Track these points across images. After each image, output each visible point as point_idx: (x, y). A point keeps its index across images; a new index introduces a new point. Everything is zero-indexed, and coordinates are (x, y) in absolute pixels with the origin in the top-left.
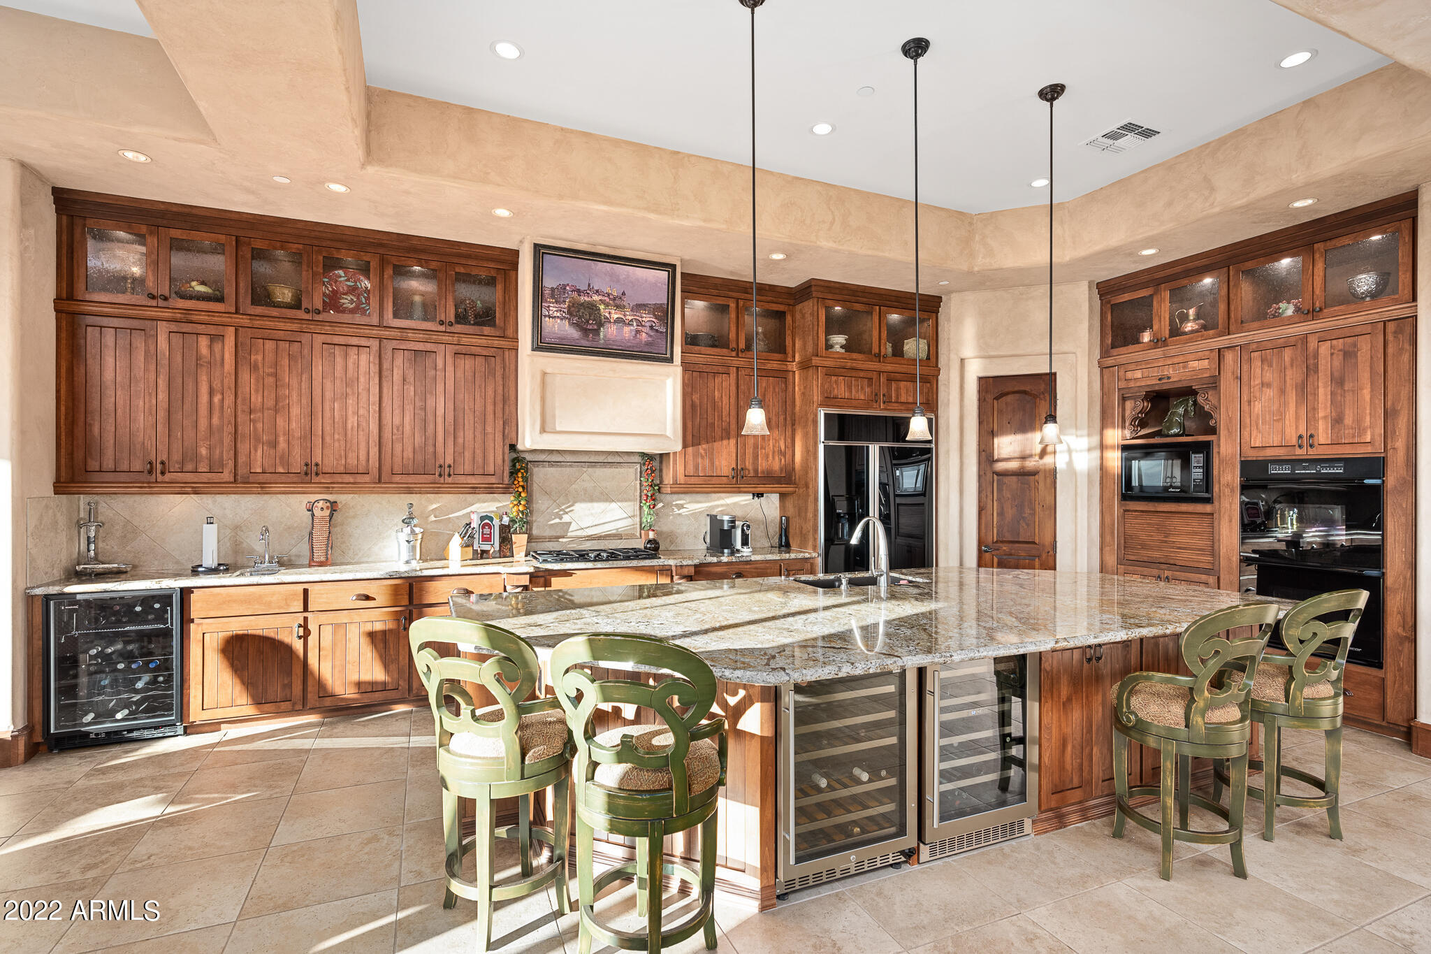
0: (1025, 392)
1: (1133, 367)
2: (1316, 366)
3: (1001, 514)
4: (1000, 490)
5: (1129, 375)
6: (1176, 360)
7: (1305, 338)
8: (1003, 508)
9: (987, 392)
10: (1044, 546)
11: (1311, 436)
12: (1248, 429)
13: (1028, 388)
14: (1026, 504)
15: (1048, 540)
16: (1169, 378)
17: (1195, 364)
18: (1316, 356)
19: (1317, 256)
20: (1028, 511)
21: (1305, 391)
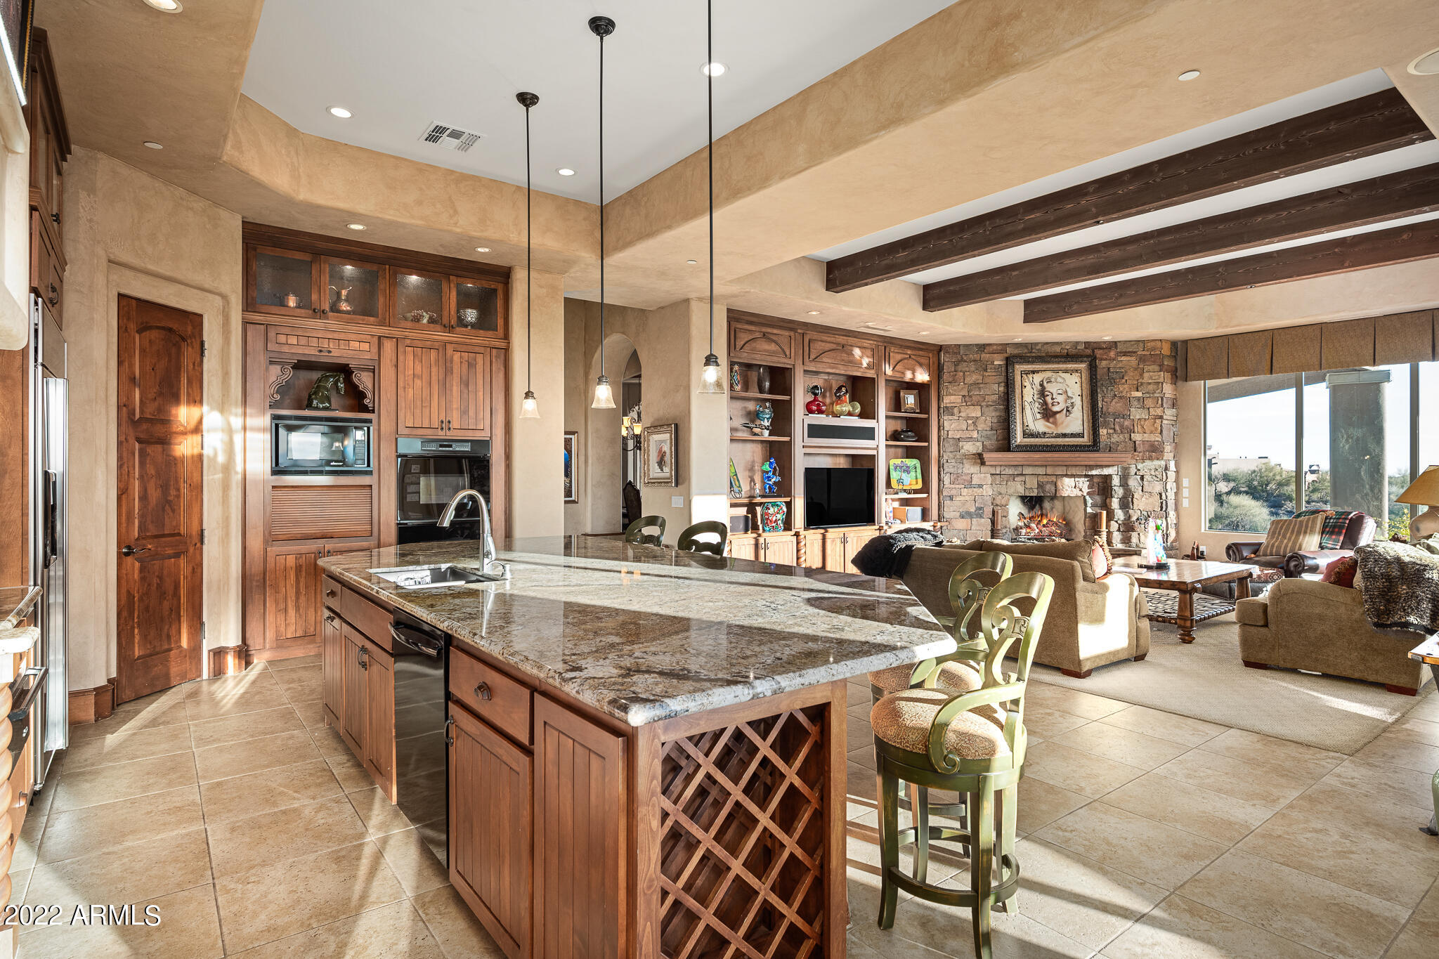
0: (170, 330)
1: (287, 331)
2: (452, 368)
3: (144, 498)
4: (142, 464)
5: (282, 339)
6: (336, 336)
7: (445, 344)
8: (146, 490)
9: (128, 319)
10: (191, 537)
11: (449, 422)
12: (403, 411)
13: (175, 326)
14: (172, 483)
15: (195, 530)
16: (330, 352)
17: (355, 345)
18: (452, 361)
19: (452, 285)
20: (173, 492)
21: (444, 386)
